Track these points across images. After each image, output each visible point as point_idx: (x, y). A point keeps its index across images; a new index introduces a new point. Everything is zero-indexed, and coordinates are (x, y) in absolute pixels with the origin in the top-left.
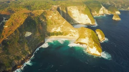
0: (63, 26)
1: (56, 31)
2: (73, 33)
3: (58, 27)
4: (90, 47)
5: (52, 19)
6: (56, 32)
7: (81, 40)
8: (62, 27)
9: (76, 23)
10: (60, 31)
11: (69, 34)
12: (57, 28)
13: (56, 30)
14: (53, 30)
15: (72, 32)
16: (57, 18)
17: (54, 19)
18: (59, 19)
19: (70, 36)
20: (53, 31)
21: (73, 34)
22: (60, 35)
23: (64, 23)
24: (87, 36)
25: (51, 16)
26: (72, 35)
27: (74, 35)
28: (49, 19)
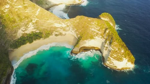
0: (36, 19)
1: (26, 32)
2: (61, 28)
3: (27, 24)
4: (114, 58)
5: (11, 11)
6: (26, 34)
7: (85, 43)
8: (36, 23)
9: (52, 4)
10: (34, 30)
11: (54, 32)
12: (27, 27)
13: (26, 30)
14: (20, 33)
15: (58, 28)
16: (20, 7)
17: (16, 10)
18: (26, 7)
19: (56, 35)
20: (21, 35)
21: (62, 31)
22: (37, 38)
23: (37, 13)
24: (97, 34)
25: (8, 6)
26: (61, 34)
27: (64, 33)
28: (4, 13)
